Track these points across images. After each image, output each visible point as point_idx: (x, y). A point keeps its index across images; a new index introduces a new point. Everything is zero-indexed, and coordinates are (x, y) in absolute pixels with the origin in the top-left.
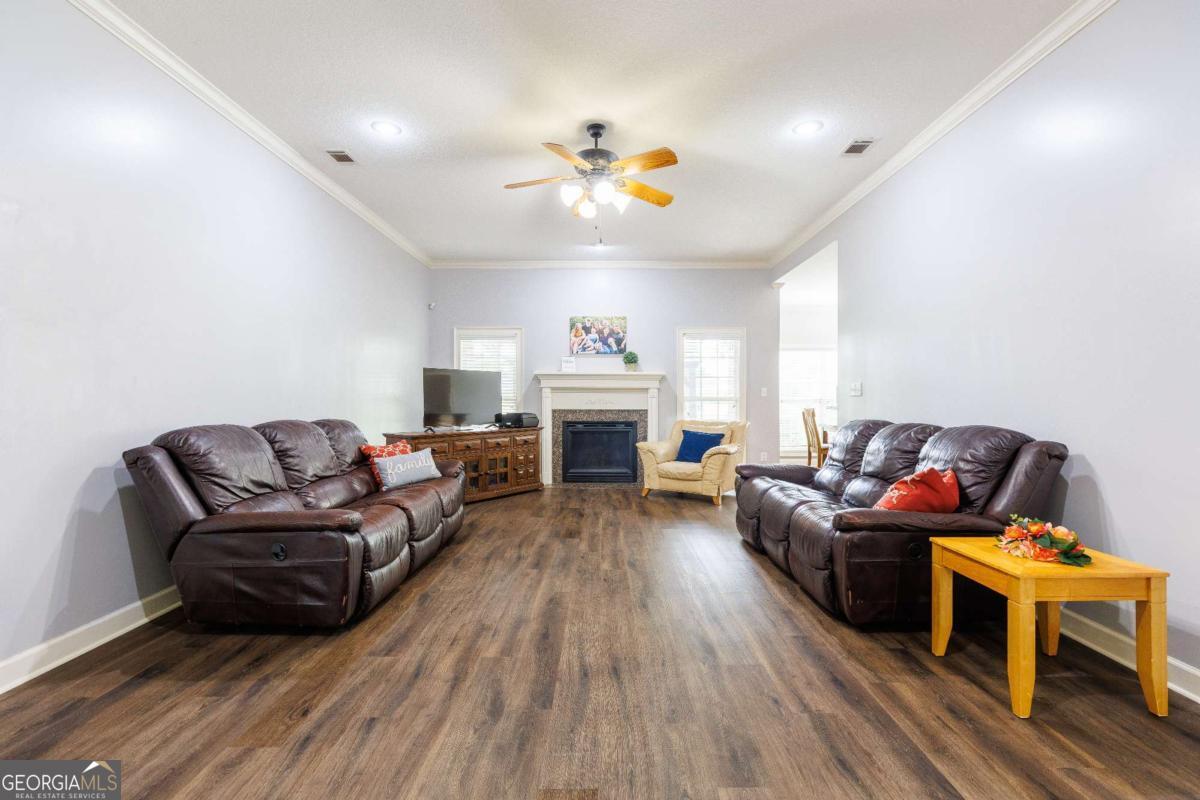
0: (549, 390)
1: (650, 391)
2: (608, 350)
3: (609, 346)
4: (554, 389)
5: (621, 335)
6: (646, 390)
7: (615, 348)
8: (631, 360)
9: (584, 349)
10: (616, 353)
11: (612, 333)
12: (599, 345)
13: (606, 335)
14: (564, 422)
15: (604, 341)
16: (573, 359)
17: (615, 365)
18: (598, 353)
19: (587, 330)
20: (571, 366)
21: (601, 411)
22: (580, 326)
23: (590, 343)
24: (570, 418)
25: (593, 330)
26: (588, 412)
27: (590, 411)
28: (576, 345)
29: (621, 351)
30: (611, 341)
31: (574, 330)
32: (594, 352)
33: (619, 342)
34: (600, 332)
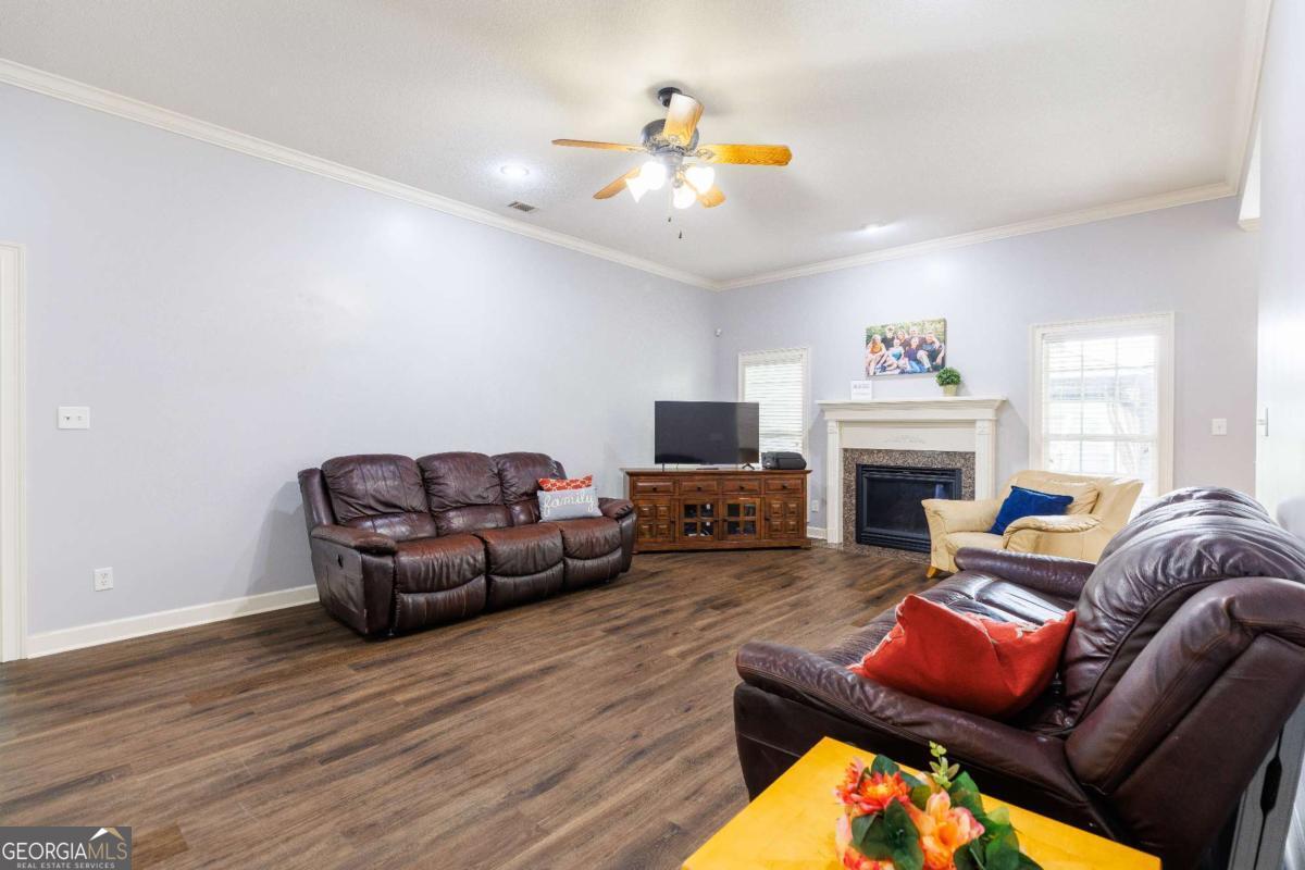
0: (834, 424)
1: (978, 424)
2: (917, 368)
3: (919, 362)
4: (842, 423)
5: (937, 345)
6: (972, 423)
7: (927, 364)
8: (950, 379)
9: (884, 369)
10: (928, 371)
11: (923, 343)
12: (904, 362)
13: (914, 346)
14: (858, 466)
15: (911, 356)
16: (870, 382)
17: (927, 388)
18: (903, 372)
19: (888, 343)
20: (863, 392)
21: (904, 453)
22: (878, 338)
23: (892, 360)
24: (866, 460)
25: (896, 342)
26: (888, 452)
27: (892, 451)
28: (873, 365)
29: (936, 368)
30: (922, 355)
31: (870, 345)
32: (899, 371)
33: (933, 355)
34: (906, 344)
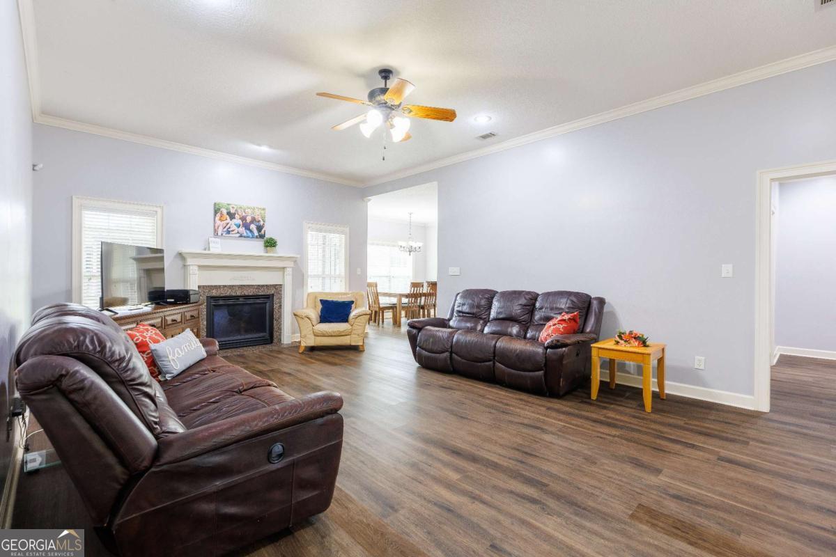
0: (196, 268)
1: (286, 270)
2: (250, 235)
3: (251, 231)
4: (201, 267)
5: (262, 223)
6: (283, 269)
7: (256, 233)
8: (271, 244)
9: (228, 232)
10: (257, 237)
11: (253, 220)
12: (242, 230)
13: (248, 221)
14: (207, 297)
15: (247, 227)
17: (256, 247)
18: (241, 236)
19: (232, 216)
20: (218, 246)
21: (241, 287)
22: (225, 212)
23: (234, 227)
24: (214, 293)
25: (236, 215)
26: (231, 287)
27: (233, 286)
28: (221, 229)
29: (262, 236)
30: (253, 227)
31: (218, 215)
32: (238, 235)
33: (260, 228)
34: (243, 219)
